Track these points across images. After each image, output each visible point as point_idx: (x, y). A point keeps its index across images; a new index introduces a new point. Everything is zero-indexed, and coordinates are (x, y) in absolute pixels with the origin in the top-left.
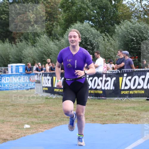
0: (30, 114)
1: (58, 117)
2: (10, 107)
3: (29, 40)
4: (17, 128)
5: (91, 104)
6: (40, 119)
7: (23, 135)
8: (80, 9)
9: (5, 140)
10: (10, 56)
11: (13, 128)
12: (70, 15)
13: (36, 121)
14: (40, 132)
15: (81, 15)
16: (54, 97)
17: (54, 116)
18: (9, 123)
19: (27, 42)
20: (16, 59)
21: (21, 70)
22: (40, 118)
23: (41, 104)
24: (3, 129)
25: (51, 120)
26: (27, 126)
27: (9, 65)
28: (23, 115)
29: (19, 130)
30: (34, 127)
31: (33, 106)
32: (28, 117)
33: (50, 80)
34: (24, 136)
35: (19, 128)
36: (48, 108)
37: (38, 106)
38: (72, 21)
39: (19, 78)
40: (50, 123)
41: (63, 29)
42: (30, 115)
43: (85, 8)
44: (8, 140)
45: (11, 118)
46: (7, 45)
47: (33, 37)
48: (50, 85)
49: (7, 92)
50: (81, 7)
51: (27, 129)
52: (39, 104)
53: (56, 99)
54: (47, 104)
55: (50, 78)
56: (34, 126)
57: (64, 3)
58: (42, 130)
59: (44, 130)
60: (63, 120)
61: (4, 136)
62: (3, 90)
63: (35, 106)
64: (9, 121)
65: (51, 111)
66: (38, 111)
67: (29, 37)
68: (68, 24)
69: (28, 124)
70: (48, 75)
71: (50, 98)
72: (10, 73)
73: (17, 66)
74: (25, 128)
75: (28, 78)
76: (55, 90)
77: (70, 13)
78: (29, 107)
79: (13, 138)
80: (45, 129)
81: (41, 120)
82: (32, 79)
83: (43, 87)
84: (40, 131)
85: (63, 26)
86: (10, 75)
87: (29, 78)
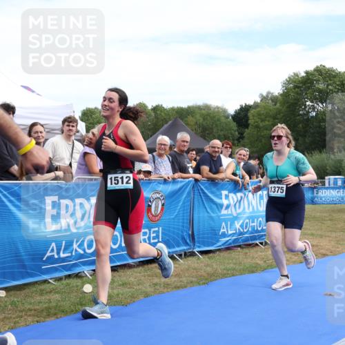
2: (329, 222)
4: (337, 244)
9: (324, 255)
10: (328, 167)
11: (333, 243)
18: (328, 238)
20: (334, 171)
21: (340, 183)
24: (322, 244)
27: (327, 178)
29: (339, 246)
39: (338, 192)
44: (327, 255)
45: (330, 233)
46: (324, 155)
49: (324, 206)
61: (323, 251)
62: (320, 204)
64: (328, 236)
72: (327, 185)
73: (335, 179)
79: (334, 253)
86: (327, 188)
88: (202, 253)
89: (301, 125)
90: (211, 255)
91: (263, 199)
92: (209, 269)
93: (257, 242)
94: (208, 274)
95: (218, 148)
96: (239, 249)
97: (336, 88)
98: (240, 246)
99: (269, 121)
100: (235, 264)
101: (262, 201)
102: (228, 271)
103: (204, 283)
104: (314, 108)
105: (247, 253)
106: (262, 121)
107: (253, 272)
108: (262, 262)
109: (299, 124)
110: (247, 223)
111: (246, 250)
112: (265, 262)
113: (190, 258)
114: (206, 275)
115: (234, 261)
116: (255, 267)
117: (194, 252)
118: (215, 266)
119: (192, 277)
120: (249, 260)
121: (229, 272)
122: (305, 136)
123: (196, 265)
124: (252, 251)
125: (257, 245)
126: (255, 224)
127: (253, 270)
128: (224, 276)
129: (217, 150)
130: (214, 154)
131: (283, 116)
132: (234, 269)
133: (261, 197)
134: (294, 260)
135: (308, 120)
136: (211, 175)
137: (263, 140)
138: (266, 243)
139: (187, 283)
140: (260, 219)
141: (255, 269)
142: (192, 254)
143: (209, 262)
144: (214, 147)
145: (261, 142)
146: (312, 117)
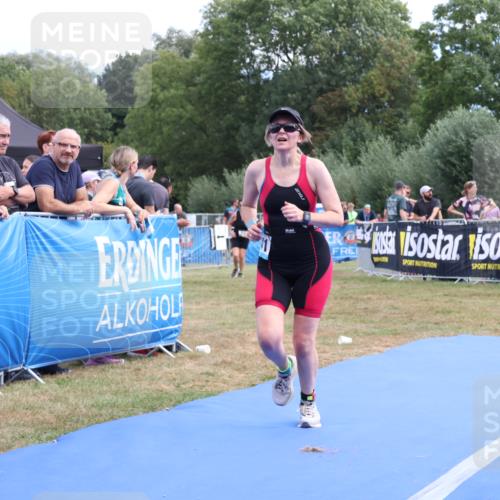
0: (350, 314)
1: (415, 321)
3: (344, 151)
4: (324, 343)
5: (489, 295)
6: (372, 325)
7: (337, 357)
8: (463, 77)
12: (438, 91)
13: (365, 330)
14: (376, 353)
15: (463, 93)
16: (401, 279)
17: (406, 320)
19: (340, 155)
22: (372, 322)
23: (373, 293)
25: (400, 327)
26: (345, 340)
28: (333, 316)
29: (327, 348)
30: (362, 343)
31: (355, 296)
32: (346, 320)
33: (393, 240)
34: (341, 360)
35: (328, 344)
36: (389, 302)
37: (365, 297)
38: (442, 105)
40: (396, 334)
41: (421, 124)
42: (351, 317)
43: (475, 76)
47: (352, 143)
48: (392, 251)
50: (465, 73)
51: (346, 346)
52: (367, 293)
53: (406, 282)
54: (384, 294)
55: (393, 235)
56: (361, 340)
57: (423, 65)
58: (381, 349)
59: (386, 349)
60: (427, 329)
63: (360, 297)
65: (396, 308)
66: (366, 309)
67: (344, 144)
68: (433, 113)
69: (346, 334)
70: (388, 227)
71: (392, 281)
74: (340, 342)
75: (339, 235)
76: (405, 262)
77: (437, 87)
78: (346, 298)
80: (388, 346)
81: (375, 328)
82: (348, 238)
83: (373, 256)
84: (375, 351)
85: (421, 119)
87: (342, 235)
88: (43, 371)
89: (242, 98)
90: (63, 376)
91: (170, 255)
92: (59, 407)
93: (161, 345)
94: (58, 417)
95: (73, 147)
96: (123, 360)
97: (317, 20)
98: (125, 356)
99: (177, 88)
100: (116, 393)
101: (168, 259)
102: (100, 409)
103: (50, 439)
104: (270, 62)
105: (139, 370)
106: (164, 88)
107: (153, 409)
108: (173, 387)
109: (238, 96)
110: (142, 306)
111: (136, 364)
112: (178, 386)
113: (18, 385)
114: (53, 420)
115: (113, 387)
116: (158, 398)
117: (26, 372)
118: (72, 400)
119: (24, 425)
120: (145, 384)
121: (104, 412)
122: (253, 122)
123: (31, 399)
124: (150, 365)
125: (160, 351)
126: (155, 308)
127: (153, 404)
128: (94, 420)
129: (69, 150)
130: (63, 160)
131: (209, 78)
132: (113, 406)
133: (167, 251)
134: (237, 381)
135: (257, 87)
136: (62, 206)
137: (165, 129)
138: (179, 347)
139: (14, 439)
140: (165, 297)
141: (157, 403)
142: (23, 376)
143: (60, 392)
144: (65, 145)
145: (162, 133)
146: (267, 81)
